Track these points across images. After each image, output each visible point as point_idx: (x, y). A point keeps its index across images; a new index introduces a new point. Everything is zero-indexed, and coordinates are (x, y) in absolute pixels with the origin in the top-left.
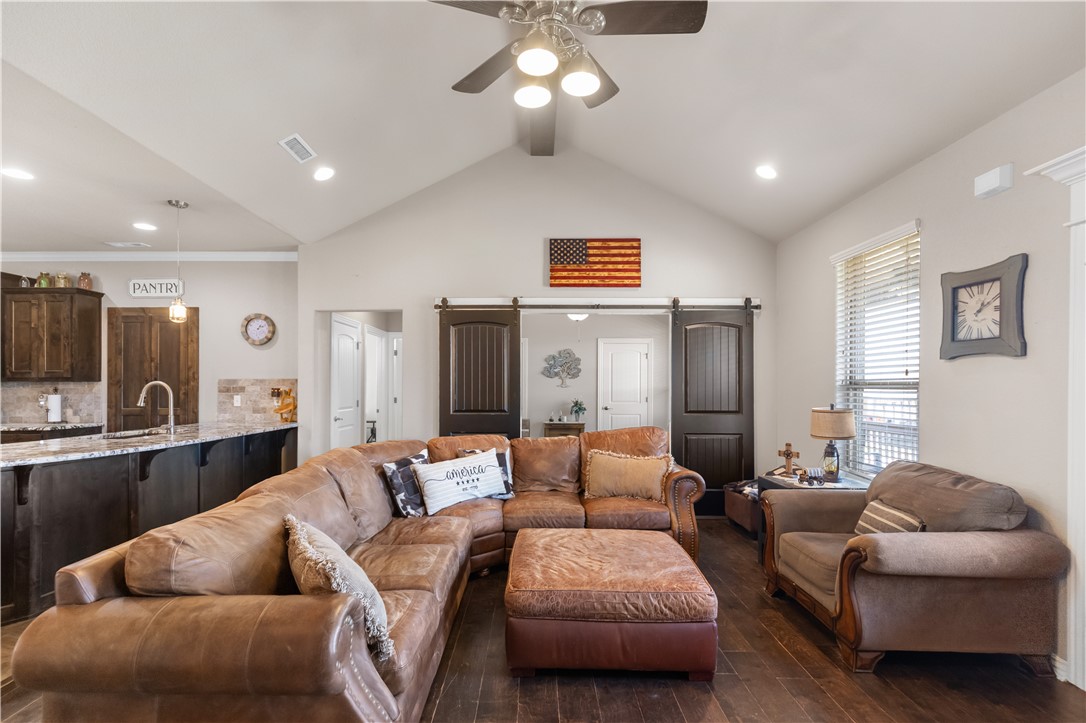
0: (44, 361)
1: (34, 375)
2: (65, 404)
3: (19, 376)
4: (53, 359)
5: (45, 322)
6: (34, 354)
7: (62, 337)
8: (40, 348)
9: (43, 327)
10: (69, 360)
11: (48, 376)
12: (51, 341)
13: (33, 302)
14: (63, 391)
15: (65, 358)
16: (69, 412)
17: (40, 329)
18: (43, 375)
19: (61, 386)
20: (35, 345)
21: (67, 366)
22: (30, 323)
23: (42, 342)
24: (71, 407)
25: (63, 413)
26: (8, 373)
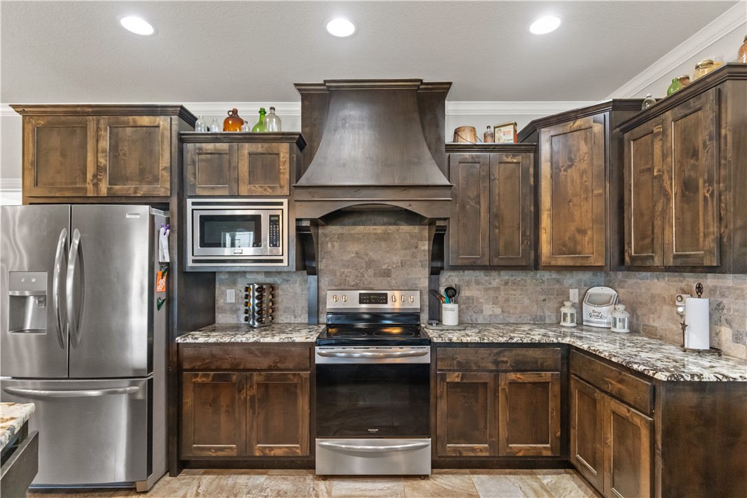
0: (671, 235)
1: (657, 262)
2: (716, 316)
3: (638, 263)
4: (688, 232)
5: (672, 160)
6: (658, 223)
7: (701, 181)
8: (665, 211)
9: (670, 172)
10: (714, 228)
11: (679, 262)
12: (683, 195)
13: (656, 130)
14: (713, 291)
15: (706, 226)
16: (726, 333)
17: (666, 177)
18: (671, 262)
19: (710, 281)
20: (659, 207)
21: (710, 243)
22: (651, 170)
23: (668, 200)
24: (729, 323)
25: (714, 334)
26: (627, 259)
